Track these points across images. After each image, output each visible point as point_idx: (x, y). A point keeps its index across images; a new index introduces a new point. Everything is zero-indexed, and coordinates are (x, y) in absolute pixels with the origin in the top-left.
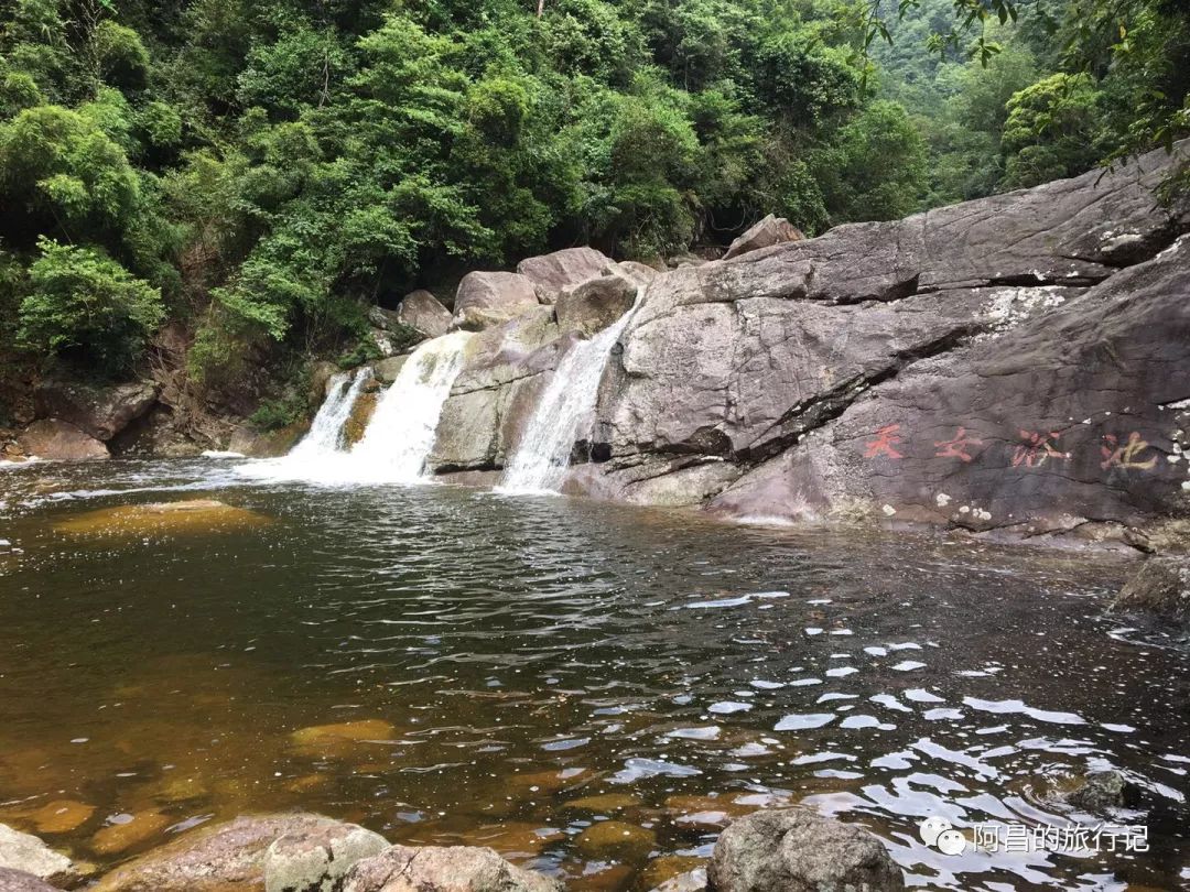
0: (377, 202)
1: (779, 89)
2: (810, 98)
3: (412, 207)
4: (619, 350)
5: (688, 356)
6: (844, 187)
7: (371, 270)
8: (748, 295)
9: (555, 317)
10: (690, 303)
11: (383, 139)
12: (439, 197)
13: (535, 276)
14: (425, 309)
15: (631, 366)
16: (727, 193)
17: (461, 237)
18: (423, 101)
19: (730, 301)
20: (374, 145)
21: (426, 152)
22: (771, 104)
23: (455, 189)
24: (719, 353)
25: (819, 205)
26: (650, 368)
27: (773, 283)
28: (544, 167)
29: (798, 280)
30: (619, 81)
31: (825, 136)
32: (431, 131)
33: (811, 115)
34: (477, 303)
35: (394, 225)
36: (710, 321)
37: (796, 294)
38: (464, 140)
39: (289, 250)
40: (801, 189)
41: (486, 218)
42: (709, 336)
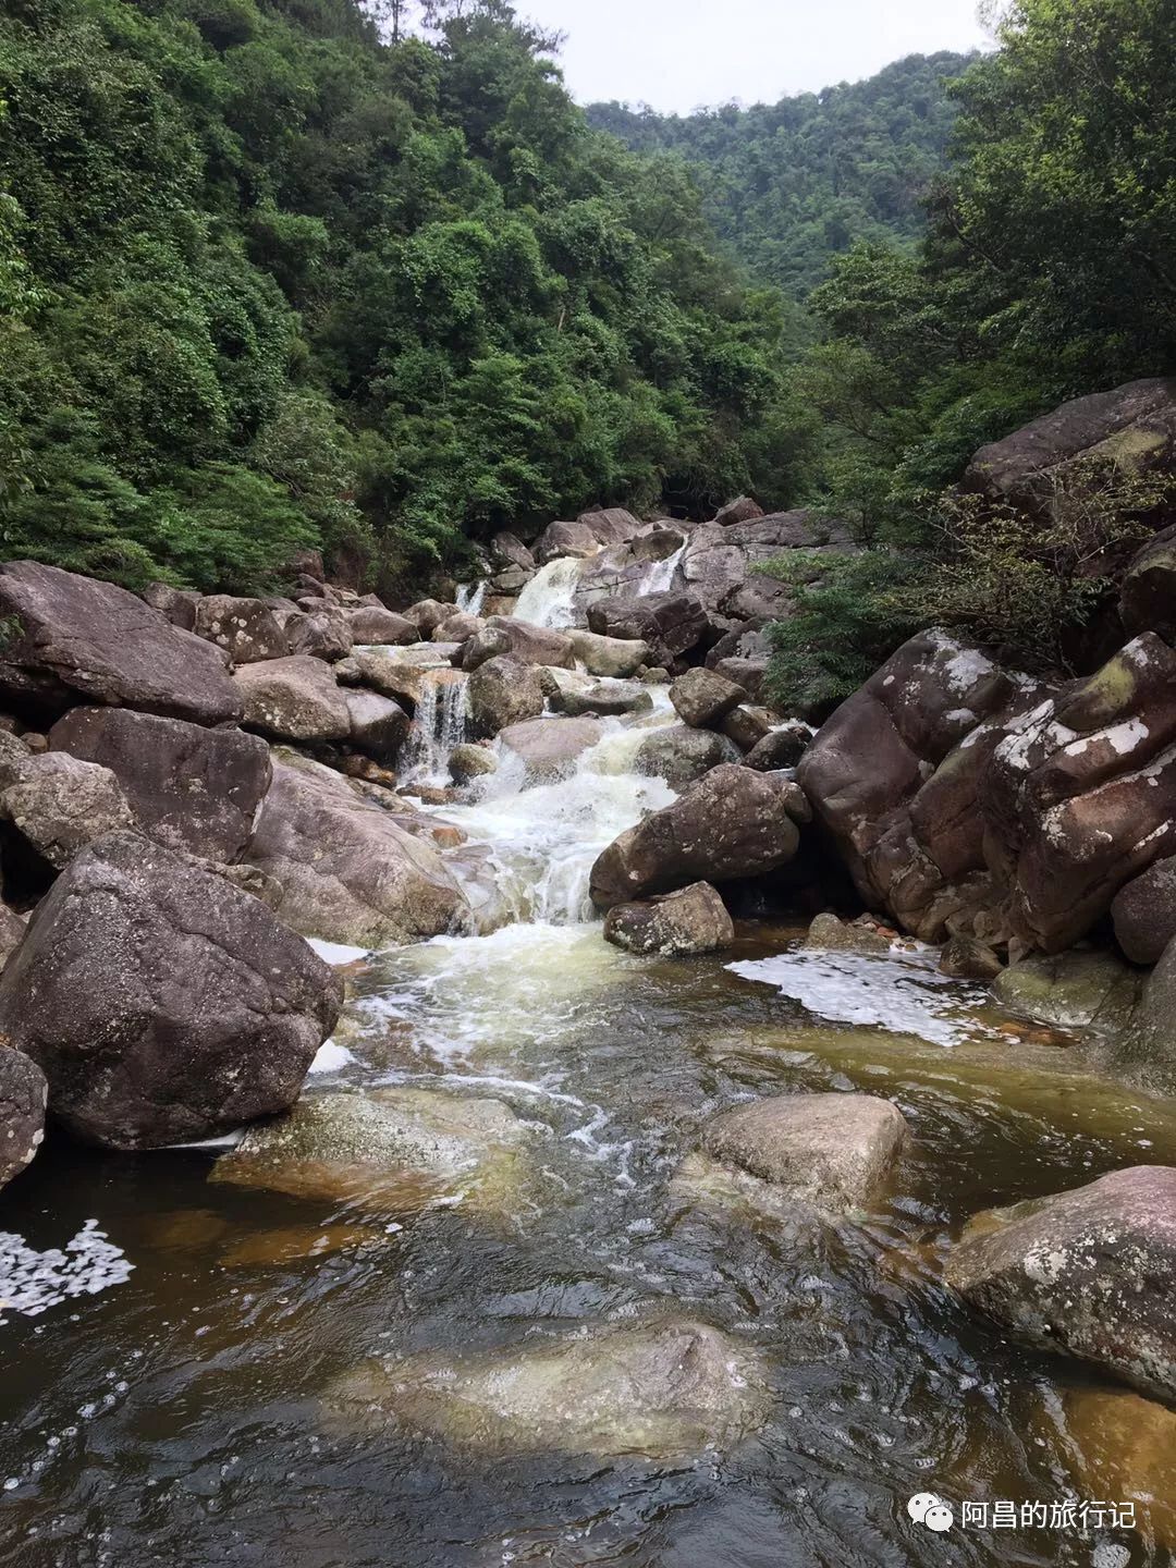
0: (487, 472)
1: (720, 386)
2: (745, 395)
3: (508, 478)
4: (680, 568)
5: (721, 570)
6: (763, 462)
7: (487, 518)
8: (749, 542)
9: (632, 551)
10: (717, 545)
11: (485, 430)
12: (528, 471)
13: (593, 526)
14: (511, 545)
15: (689, 575)
16: (685, 467)
17: (540, 498)
18: (517, 408)
19: (739, 545)
20: (479, 433)
21: (516, 441)
22: (713, 397)
23: (537, 466)
24: (737, 569)
25: (746, 477)
26: (700, 577)
27: (761, 536)
28: (590, 453)
29: (774, 536)
30: (615, 383)
31: (756, 423)
32: (519, 427)
33: (743, 407)
34: (565, 541)
35: (502, 489)
36: (730, 554)
37: (773, 543)
38: (542, 436)
39: (434, 502)
40: (734, 464)
41: (556, 487)
42: (729, 561)
